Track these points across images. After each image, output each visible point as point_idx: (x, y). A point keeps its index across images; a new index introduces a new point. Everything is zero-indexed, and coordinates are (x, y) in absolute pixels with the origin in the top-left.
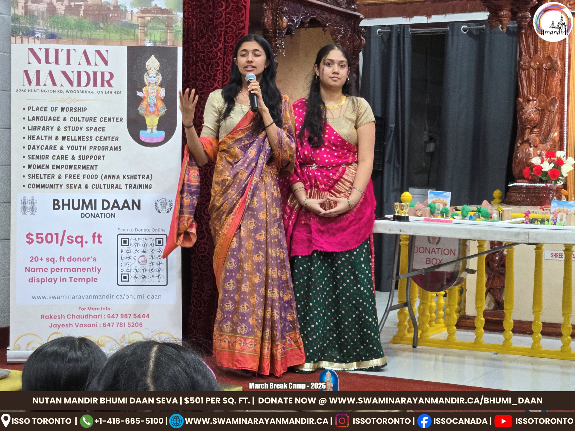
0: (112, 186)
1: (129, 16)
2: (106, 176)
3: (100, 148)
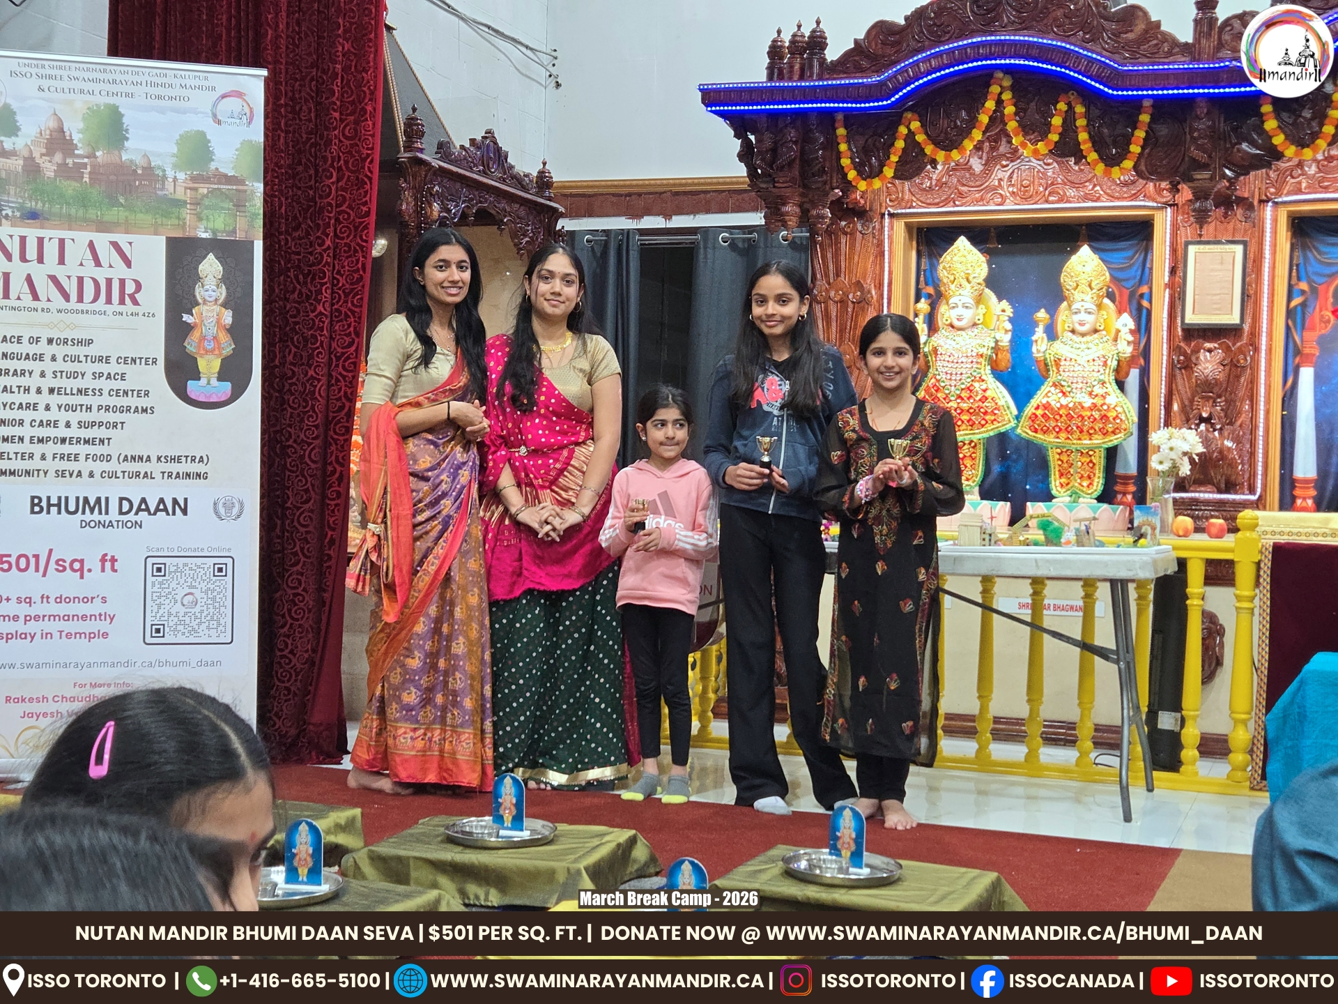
0: (137, 474)
1: (169, 186)
2: (126, 456)
3: (115, 409)
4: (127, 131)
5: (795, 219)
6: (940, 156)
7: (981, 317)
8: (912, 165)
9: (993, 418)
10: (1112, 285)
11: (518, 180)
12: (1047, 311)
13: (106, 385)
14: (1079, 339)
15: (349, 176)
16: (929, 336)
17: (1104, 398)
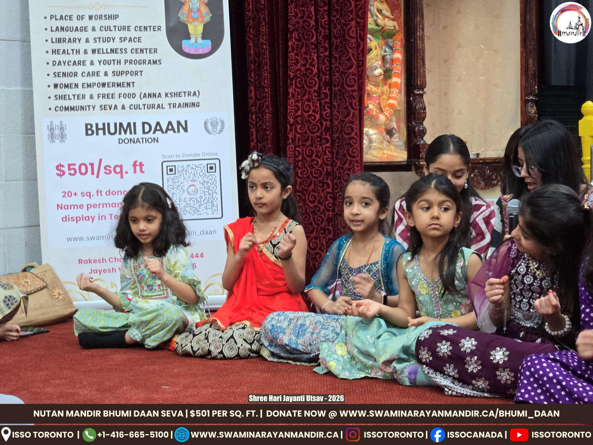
0: (153, 106)
2: (145, 94)
3: (136, 62)
13: (129, 46)
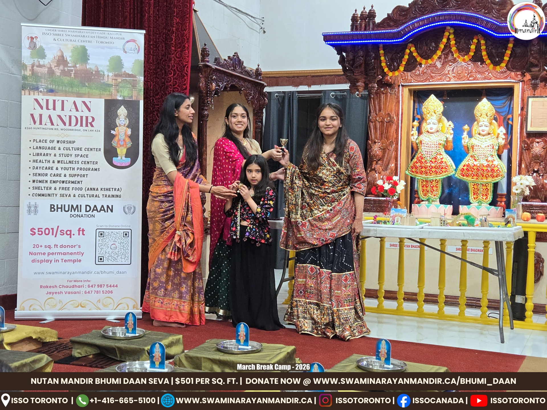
0: (93, 196)
1: (106, 78)
2: (88, 188)
3: (84, 169)
4: (89, 56)
5: (362, 88)
6: (423, 62)
7: (440, 128)
8: (411, 65)
9: (445, 170)
10: (496, 115)
11: (248, 73)
12: (468, 126)
13: (80, 159)
14: (483, 137)
15: (178, 73)
16: (418, 136)
17: (493, 162)
